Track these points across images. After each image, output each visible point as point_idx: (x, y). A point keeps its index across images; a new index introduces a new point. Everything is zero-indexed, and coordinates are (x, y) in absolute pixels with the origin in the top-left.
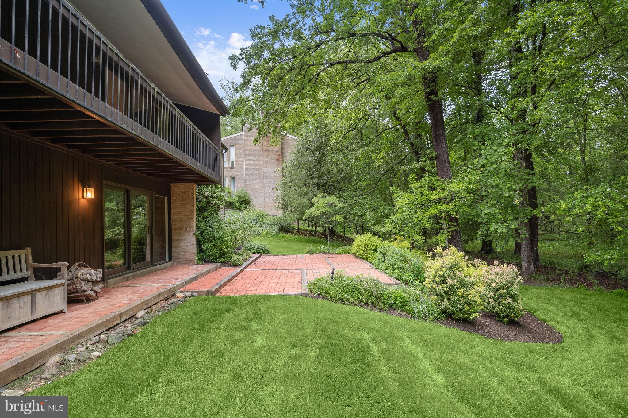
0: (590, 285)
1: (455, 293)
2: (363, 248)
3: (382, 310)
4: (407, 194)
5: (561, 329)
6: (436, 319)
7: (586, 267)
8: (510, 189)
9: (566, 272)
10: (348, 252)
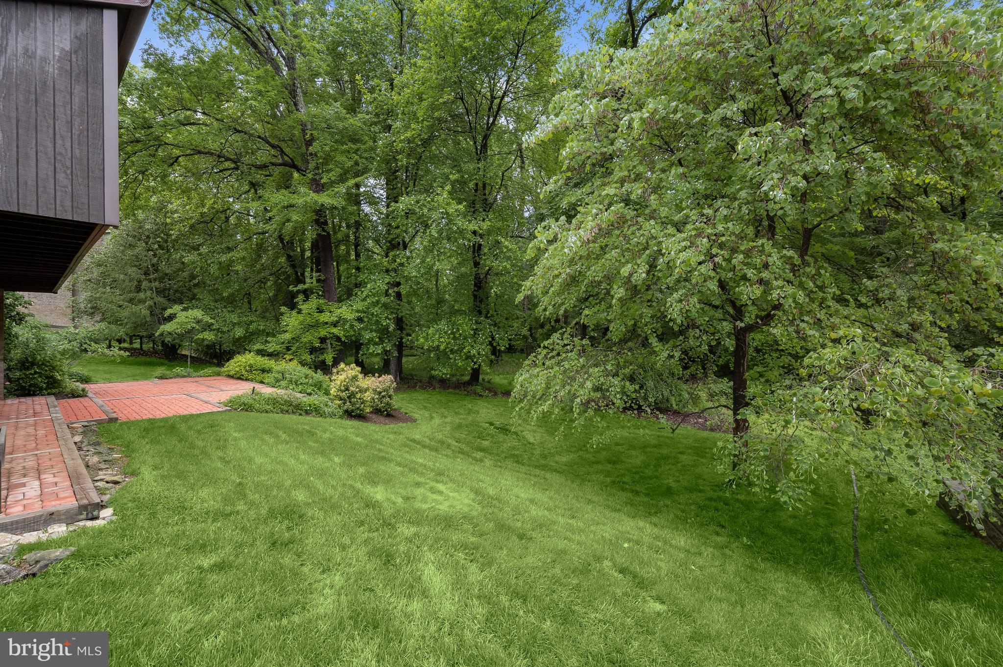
0: (434, 389)
1: (355, 397)
2: (247, 368)
3: (301, 415)
4: (294, 313)
5: (416, 416)
6: (341, 417)
7: (432, 377)
8: (387, 318)
9: (421, 381)
10: (219, 374)
